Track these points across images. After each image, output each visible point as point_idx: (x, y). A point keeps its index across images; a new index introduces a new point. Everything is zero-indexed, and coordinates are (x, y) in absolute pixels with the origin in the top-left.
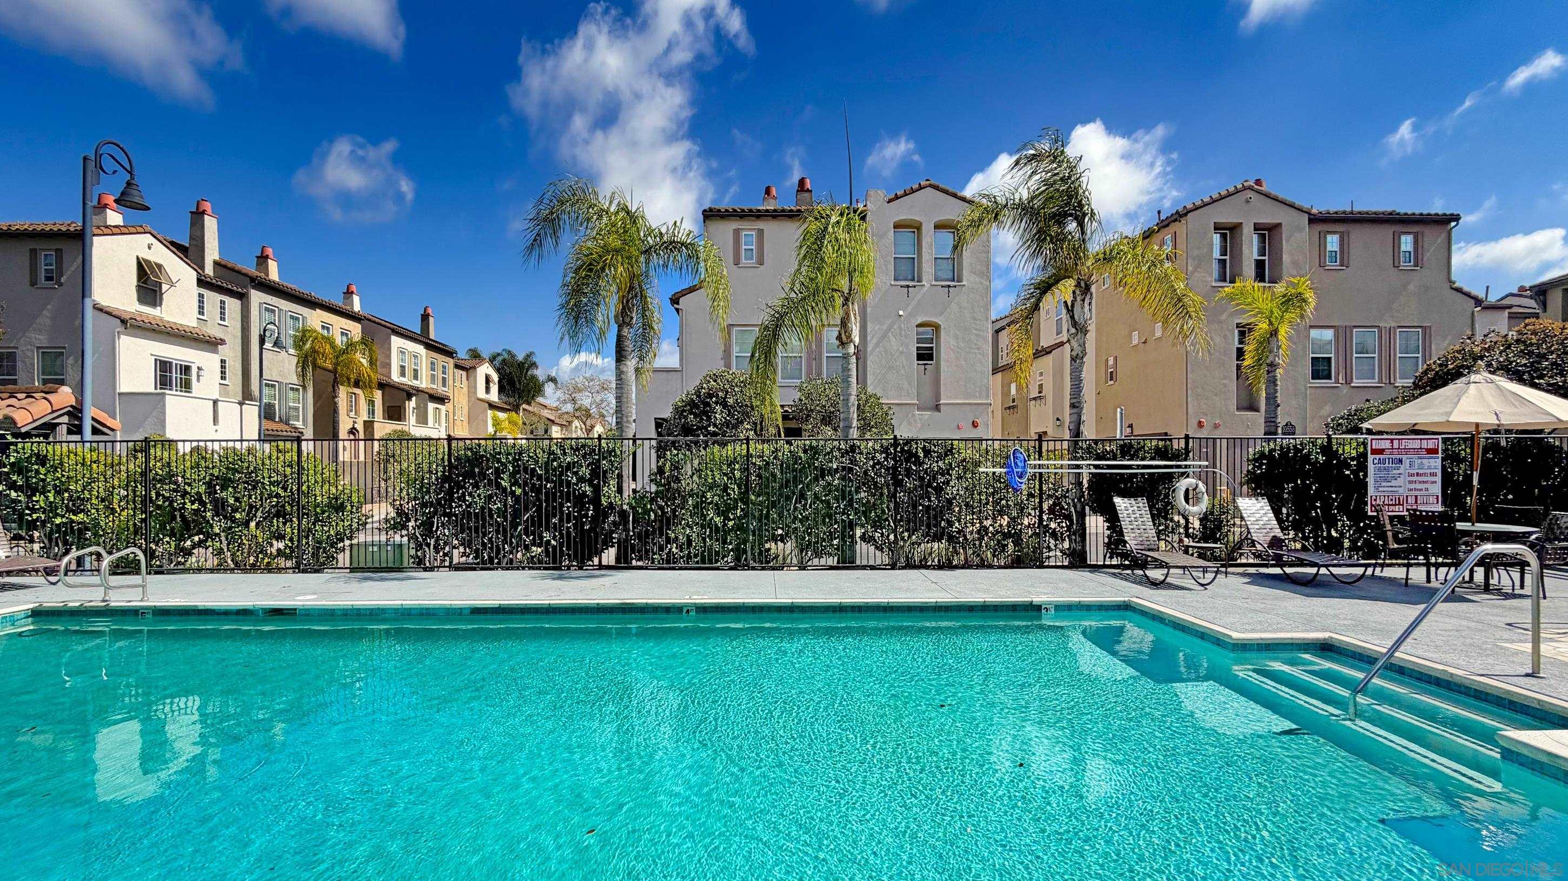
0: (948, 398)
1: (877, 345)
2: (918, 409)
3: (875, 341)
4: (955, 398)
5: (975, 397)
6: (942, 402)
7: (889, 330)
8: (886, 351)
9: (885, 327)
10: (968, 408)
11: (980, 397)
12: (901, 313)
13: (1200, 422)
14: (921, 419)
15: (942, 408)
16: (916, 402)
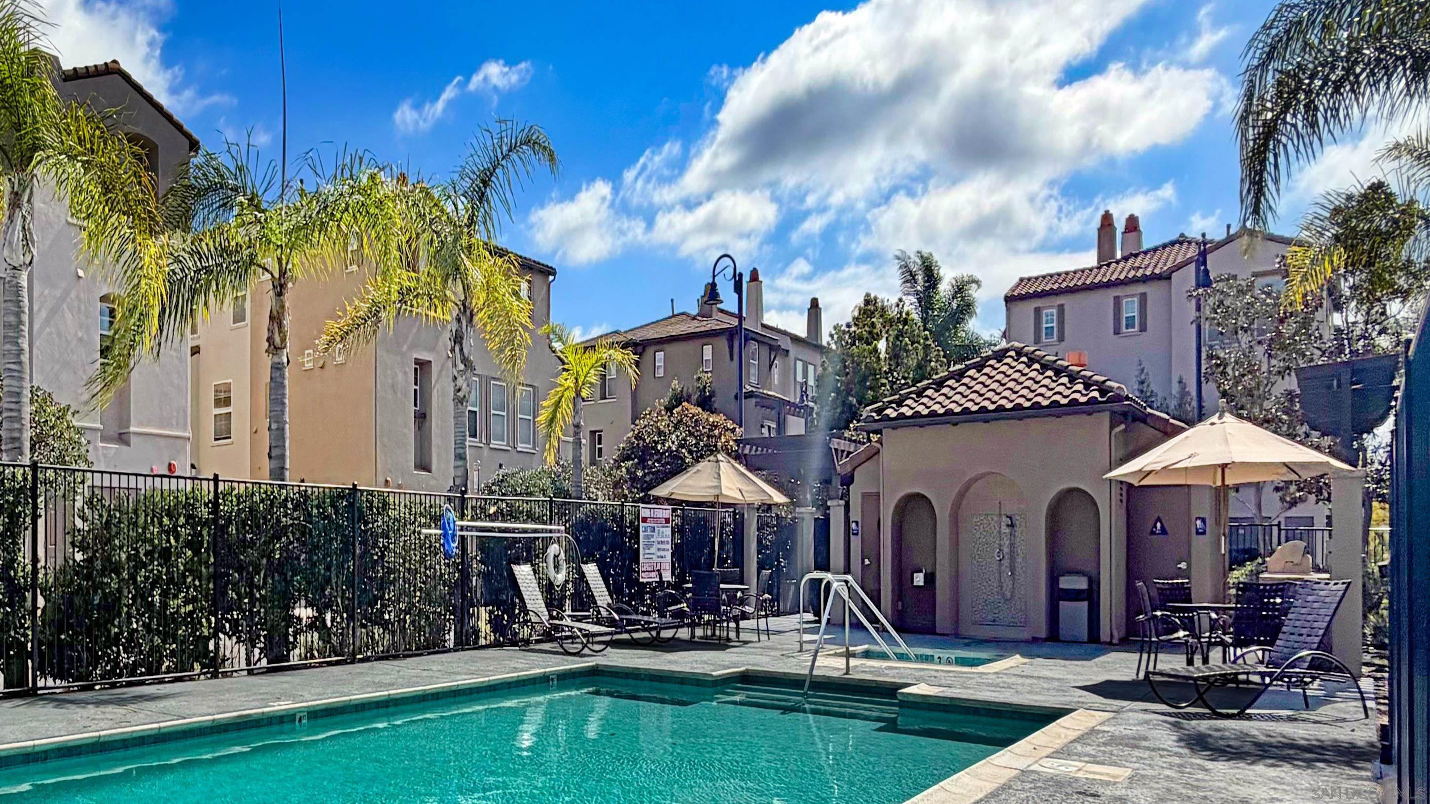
0: (141, 424)
1: (47, 321)
2: (104, 439)
3: (44, 314)
4: (148, 425)
5: (169, 426)
6: (132, 429)
7: (63, 298)
8: (59, 335)
9: (58, 293)
10: (162, 442)
11: (177, 427)
12: (81, 273)
13: (387, 481)
14: (105, 456)
15: (133, 440)
16: (98, 425)
